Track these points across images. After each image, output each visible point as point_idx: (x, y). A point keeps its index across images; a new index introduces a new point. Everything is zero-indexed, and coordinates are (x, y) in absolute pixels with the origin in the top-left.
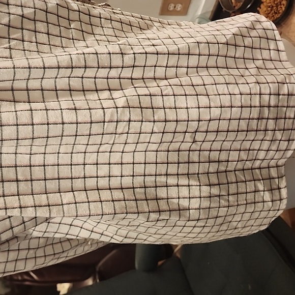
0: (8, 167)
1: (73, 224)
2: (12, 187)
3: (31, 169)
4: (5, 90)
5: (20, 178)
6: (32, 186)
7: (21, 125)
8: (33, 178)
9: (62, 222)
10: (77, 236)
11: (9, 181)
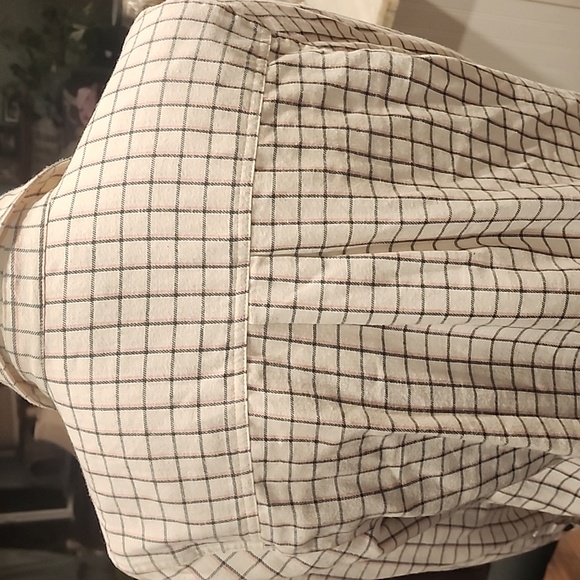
0: (522, 366)
1: (562, 487)
2: (528, 401)
3: (553, 372)
4: (533, 236)
5: (539, 386)
6: (556, 402)
7: (573, 293)
8: (558, 389)
9: (545, 481)
10: (565, 511)
11: (524, 390)
